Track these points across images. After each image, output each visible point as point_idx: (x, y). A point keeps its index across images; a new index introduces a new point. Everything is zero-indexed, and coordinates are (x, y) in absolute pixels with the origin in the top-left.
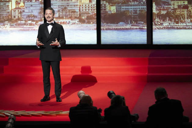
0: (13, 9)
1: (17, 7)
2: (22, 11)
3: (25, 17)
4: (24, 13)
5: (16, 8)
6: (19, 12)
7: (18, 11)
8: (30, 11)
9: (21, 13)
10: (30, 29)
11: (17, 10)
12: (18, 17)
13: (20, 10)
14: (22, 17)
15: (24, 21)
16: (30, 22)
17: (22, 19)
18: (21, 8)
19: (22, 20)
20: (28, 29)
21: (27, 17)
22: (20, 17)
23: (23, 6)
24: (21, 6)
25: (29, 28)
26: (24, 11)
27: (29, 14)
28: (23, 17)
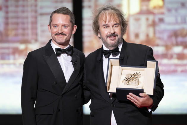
0: (133, 15)
1: (144, 8)
2: (157, 20)
3: (165, 36)
4: (162, 26)
5: (141, 13)
6: (150, 22)
7: (147, 19)
8: (179, 20)
9: (154, 24)
10: (180, 69)
11: (143, 18)
12: (148, 36)
13: (151, 17)
14: (158, 35)
15: (162, 46)
16: (178, 50)
17: (158, 42)
18: (156, 11)
19: (158, 45)
20: (172, 68)
21: (170, 37)
22: (151, 35)
23: (161, 7)
24: (155, 8)
25: (176, 65)
26: (161, 20)
27: (177, 27)
28: (161, 36)
